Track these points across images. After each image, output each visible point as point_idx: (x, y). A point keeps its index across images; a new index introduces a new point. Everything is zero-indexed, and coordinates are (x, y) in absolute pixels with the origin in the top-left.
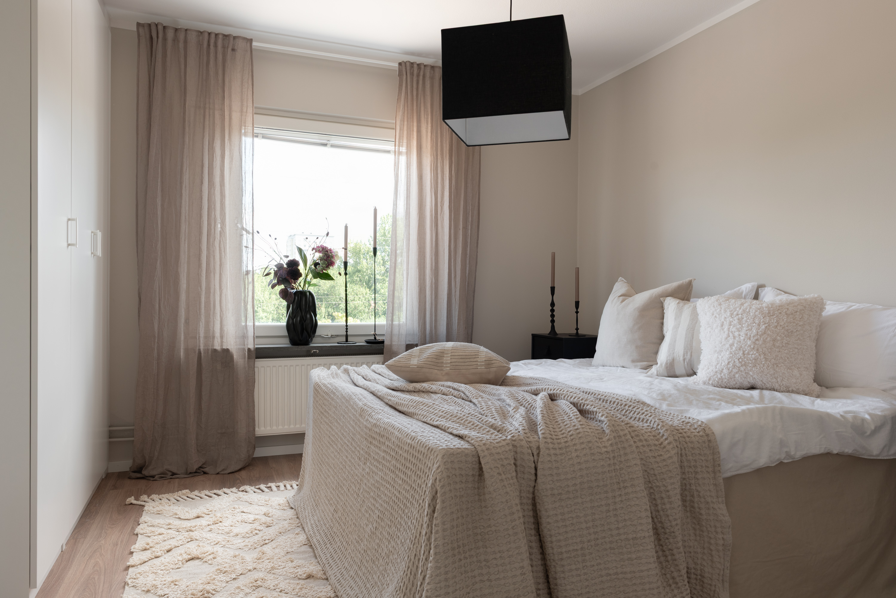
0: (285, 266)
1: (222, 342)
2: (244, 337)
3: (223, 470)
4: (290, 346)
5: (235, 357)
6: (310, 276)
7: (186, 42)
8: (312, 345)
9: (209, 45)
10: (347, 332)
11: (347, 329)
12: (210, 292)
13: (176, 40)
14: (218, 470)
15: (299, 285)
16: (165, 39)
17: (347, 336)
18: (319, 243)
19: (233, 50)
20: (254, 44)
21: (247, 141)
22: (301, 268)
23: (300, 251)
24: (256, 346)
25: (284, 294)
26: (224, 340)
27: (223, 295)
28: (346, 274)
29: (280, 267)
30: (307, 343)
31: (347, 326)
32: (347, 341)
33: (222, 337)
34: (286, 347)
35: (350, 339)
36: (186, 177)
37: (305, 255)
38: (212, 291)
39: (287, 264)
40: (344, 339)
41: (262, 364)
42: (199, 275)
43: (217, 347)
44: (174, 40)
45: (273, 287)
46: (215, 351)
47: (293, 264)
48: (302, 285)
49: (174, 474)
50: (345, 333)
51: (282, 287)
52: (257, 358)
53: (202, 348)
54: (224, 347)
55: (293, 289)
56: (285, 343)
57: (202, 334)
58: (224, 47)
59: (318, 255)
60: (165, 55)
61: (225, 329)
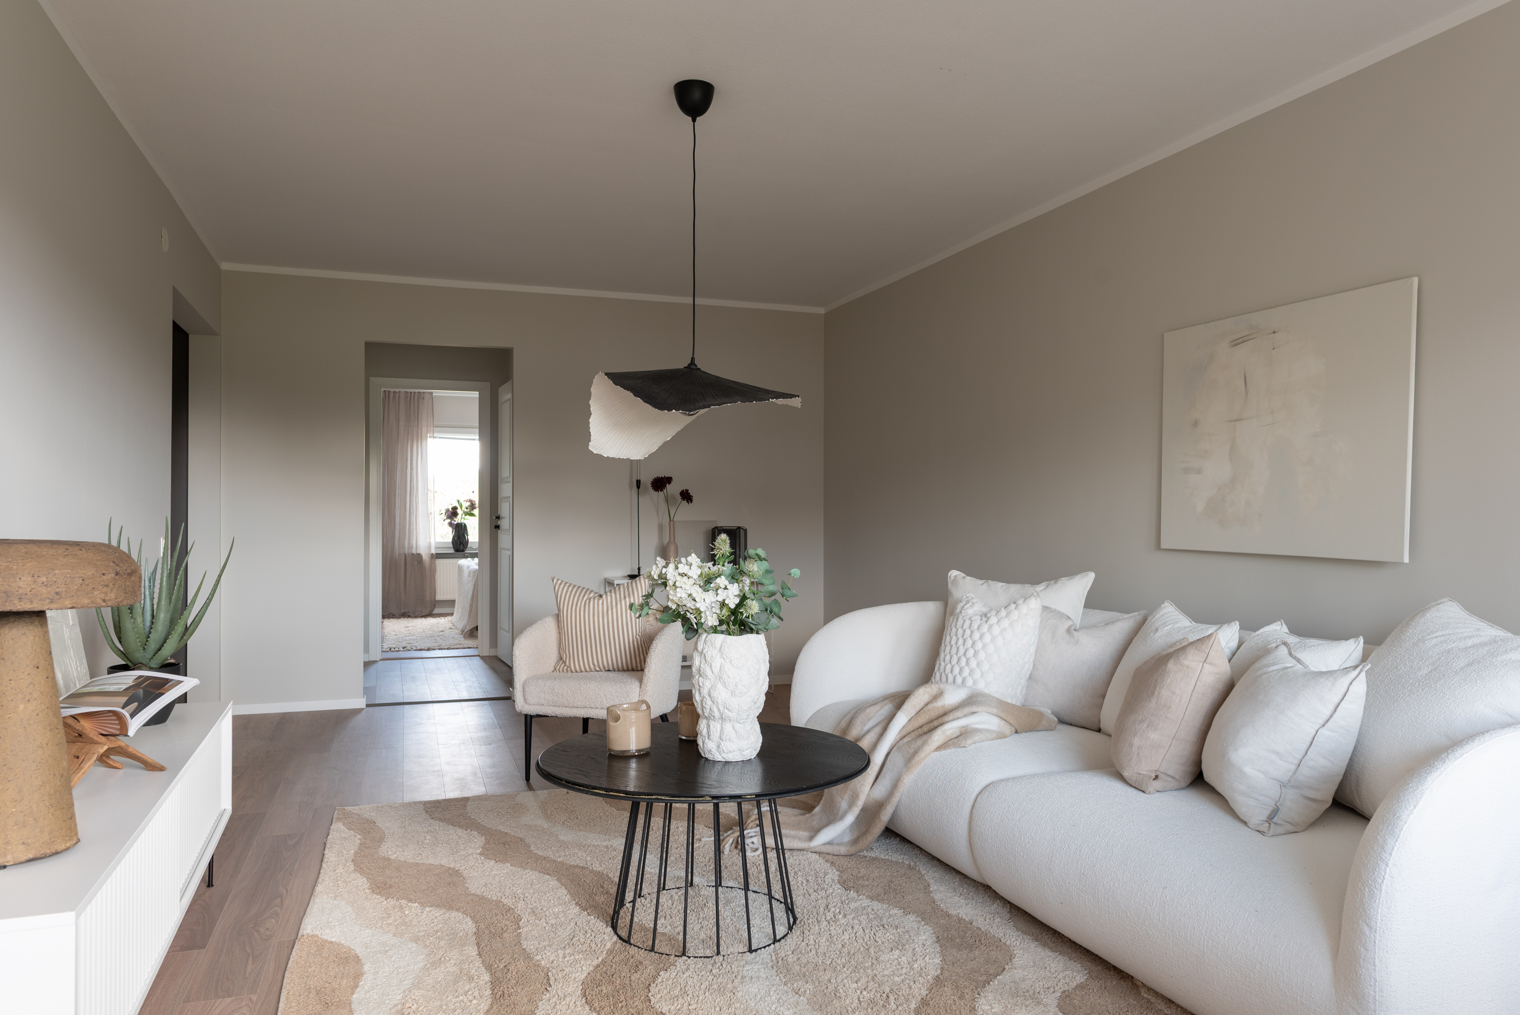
0: (451, 510)
1: (417, 550)
2: (430, 547)
3: (418, 615)
4: (454, 552)
5: (423, 557)
6: (464, 516)
7: (399, 397)
8: (466, 552)
9: (411, 398)
12: (411, 524)
13: (394, 397)
14: (416, 615)
15: (458, 520)
16: (389, 397)
18: (467, 498)
19: (423, 398)
20: (434, 394)
21: (430, 440)
22: (459, 511)
23: (458, 501)
24: (436, 552)
25: (451, 524)
26: (418, 549)
27: (418, 525)
29: (447, 511)
30: (463, 551)
33: (416, 548)
34: (451, 553)
36: (399, 465)
37: (461, 504)
38: (412, 523)
39: (452, 509)
41: (439, 562)
42: (405, 515)
43: (414, 552)
44: (393, 397)
45: (444, 520)
46: (413, 554)
47: (455, 509)
48: (460, 519)
49: (394, 615)
51: (449, 520)
52: (437, 558)
53: (406, 552)
54: (418, 552)
55: (455, 521)
56: (452, 551)
57: (406, 546)
58: (418, 398)
59: (468, 504)
60: (389, 405)
61: (418, 543)
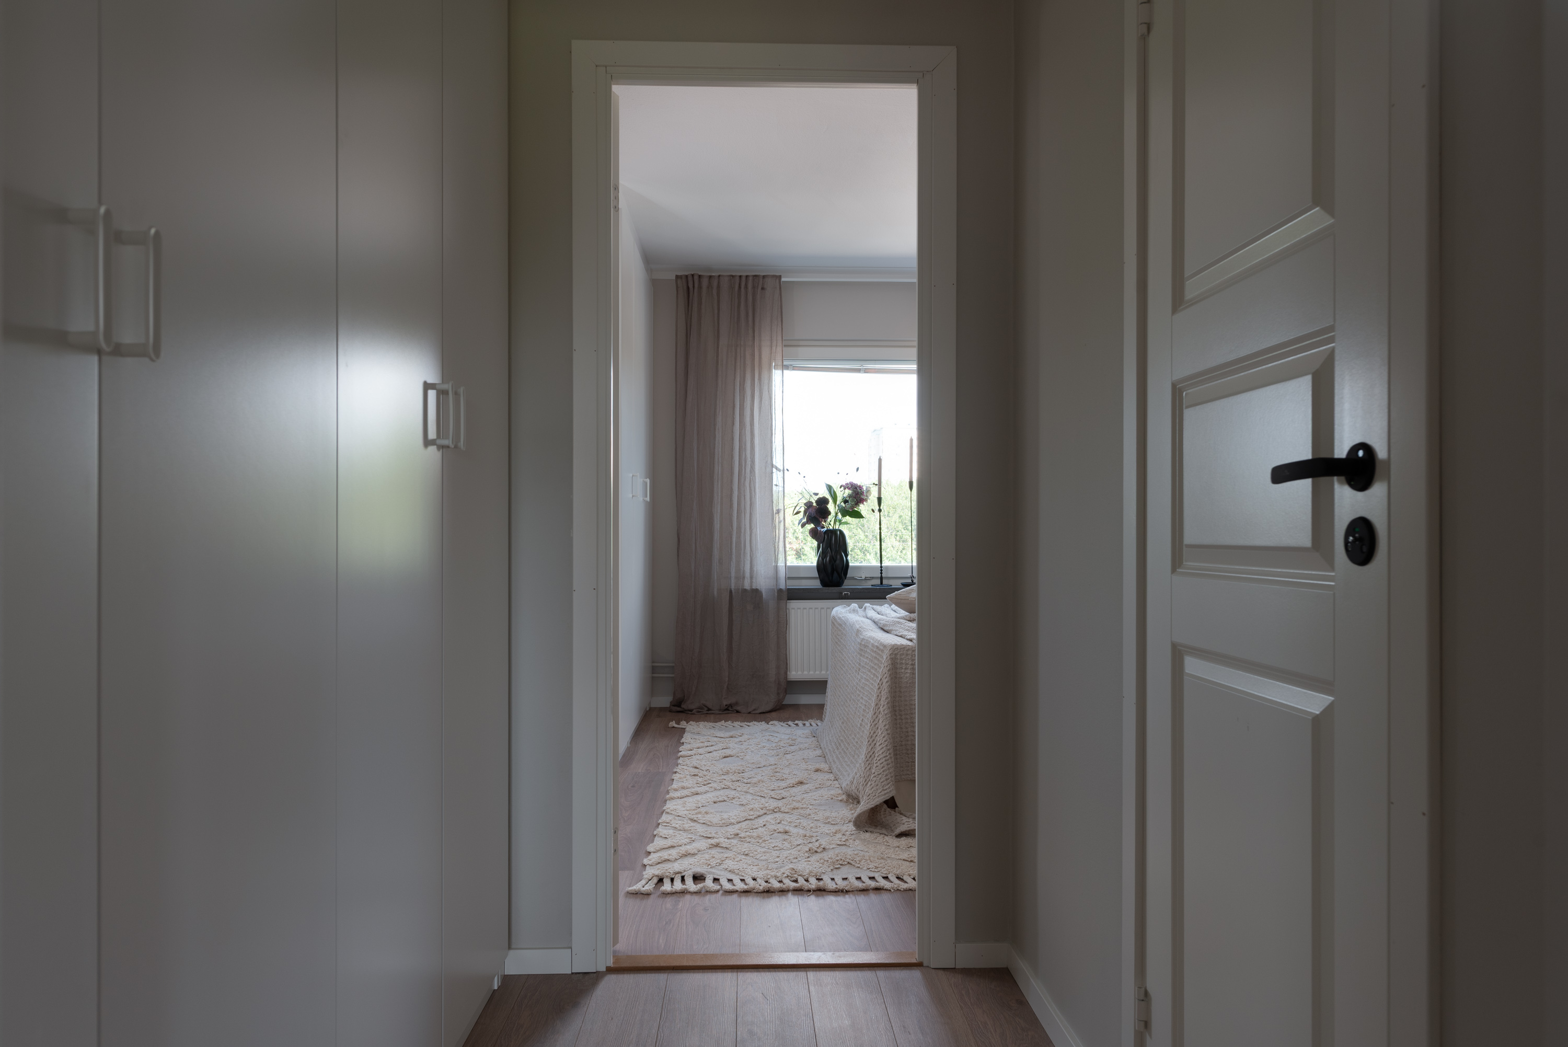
0: (815, 504)
1: (751, 582)
2: (777, 578)
3: (754, 710)
4: (821, 587)
5: (764, 595)
6: (840, 516)
7: (719, 287)
8: (843, 587)
9: (740, 287)
10: (881, 573)
11: (881, 570)
12: (741, 532)
13: (710, 286)
14: (750, 710)
15: (830, 523)
16: (700, 287)
17: (881, 578)
18: (848, 480)
19: (763, 289)
20: (783, 279)
21: (777, 374)
22: (831, 507)
23: (829, 488)
24: (788, 587)
25: (814, 534)
26: (754, 580)
27: (753, 535)
28: (880, 510)
29: (809, 505)
30: (839, 584)
31: (881, 567)
32: (881, 583)
33: (751, 577)
34: (816, 588)
35: (885, 582)
36: (719, 419)
37: (835, 492)
38: (743, 531)
39: (817, 502)
40: (878, 582)
41: (797, 608)
42: (731, 515)
43: (747, 586)
44: (708, 287)
45: (803, 526)
46: (745, 591)
47: (823, 502)
48: (832, 523)
49: (709, 710)
50: (880, 575)
51: (812, 526)
52: (788, 599)
53: (733, 587)
54: (754, 587)
55: (823, 527)
56: (816, 584)
57: (733, 574)
58: (754, 287)
59: (848, 492)
60: (700, 303)
61: (755, 569)
